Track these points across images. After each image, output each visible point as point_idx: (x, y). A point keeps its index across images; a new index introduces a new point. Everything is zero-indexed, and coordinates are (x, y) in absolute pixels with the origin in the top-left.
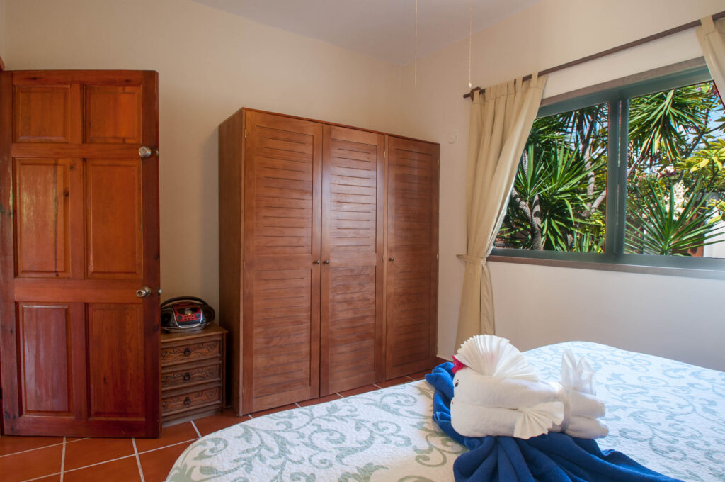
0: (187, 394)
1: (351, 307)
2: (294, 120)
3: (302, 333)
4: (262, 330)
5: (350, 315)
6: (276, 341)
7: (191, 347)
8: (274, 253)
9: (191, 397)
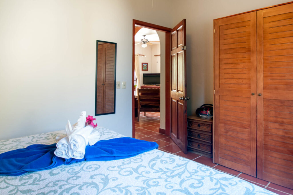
0: (199, 143)
1: (281, 127)
2: (238, 16)
3: (245, 134)
4: (223, 125)
5: (281, 133)
6: (230, 133)
7: (201, 124)
8: (229, 87)
9: (201, 145)
